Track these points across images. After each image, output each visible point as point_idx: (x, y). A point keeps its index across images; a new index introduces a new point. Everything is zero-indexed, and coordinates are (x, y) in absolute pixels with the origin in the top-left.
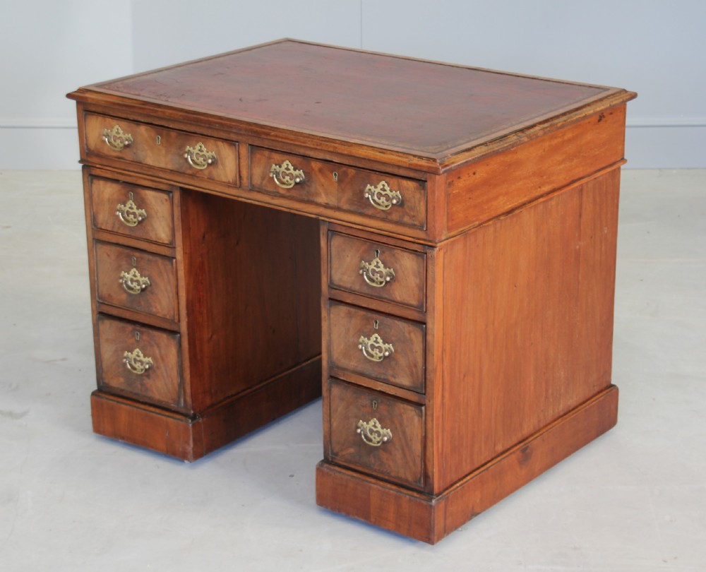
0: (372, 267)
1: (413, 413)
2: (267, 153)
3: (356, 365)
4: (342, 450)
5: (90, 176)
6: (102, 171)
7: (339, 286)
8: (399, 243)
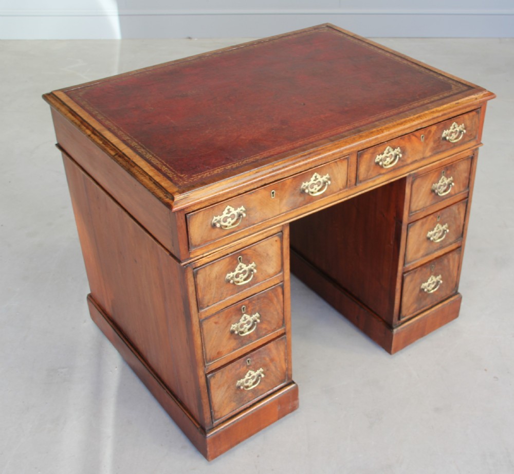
0: (439, 184)
5: (195, 270)
6: (208, 258)
7: (416, 211)
8: (459, 157)
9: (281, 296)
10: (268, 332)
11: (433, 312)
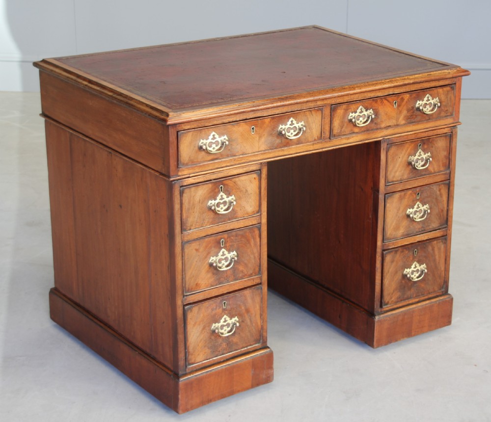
0: (417, 157)
1: (441, 244)
2: (345, 106)
3: (403, 231)
5: (182, 188)
6: (194, 179)
7: (393, 181)
8: (435, 132)
9: (258, 240)
10: (244, 276)
11: (420, 307)
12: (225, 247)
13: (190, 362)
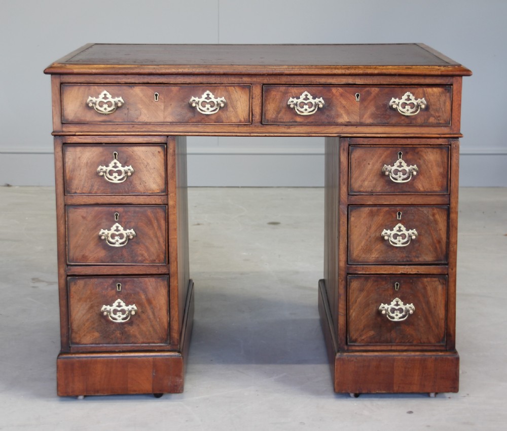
0: (395, 167)
1: (437, 283)
2: (283, 89)
3: (377, 256)
4: (361, 336)
6: (80, 138)
7: (360, 192)
8: (423, 141)
9: (163, 222)
10: (144, 260)
11: (405, 357)
12: (120, 222)
13: (74, 341)
